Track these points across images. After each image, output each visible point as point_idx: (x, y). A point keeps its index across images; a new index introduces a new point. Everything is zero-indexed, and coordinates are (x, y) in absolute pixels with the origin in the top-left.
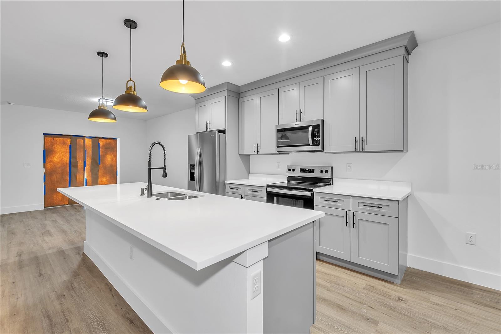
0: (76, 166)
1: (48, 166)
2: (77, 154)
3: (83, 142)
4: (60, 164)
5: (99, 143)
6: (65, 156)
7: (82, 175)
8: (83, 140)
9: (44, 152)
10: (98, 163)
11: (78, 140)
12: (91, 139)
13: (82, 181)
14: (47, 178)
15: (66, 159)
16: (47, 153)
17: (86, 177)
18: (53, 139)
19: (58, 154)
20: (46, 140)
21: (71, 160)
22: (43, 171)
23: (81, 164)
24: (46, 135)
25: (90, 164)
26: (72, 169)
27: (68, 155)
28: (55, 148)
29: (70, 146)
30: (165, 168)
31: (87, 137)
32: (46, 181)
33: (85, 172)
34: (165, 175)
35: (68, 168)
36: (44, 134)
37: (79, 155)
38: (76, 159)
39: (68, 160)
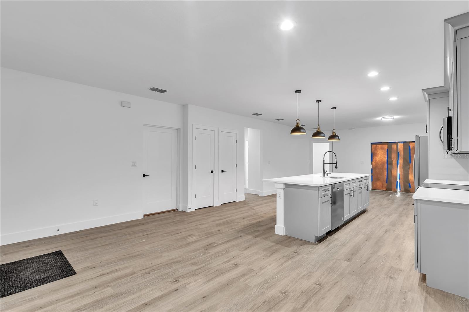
0: (391, 164)
1: (374, 163)
2: (392, 155)
3: (396, 146)
4: (381, 162)
5: (409, 146)
6: (384, 157)
7: (396, 170)
8: (396, 145)
9: (372, 154)
10: (409, 162)
11: (392, 145)
12: (403, 144)
13: (396, 175)
14: (373, 171)
15: (384, 159)
16: (373, 155)
17: (399, 172)
18: (377, 146)
19: (380, 155)
20: (372, 147)
21: (388, 159)
22: (371, 166)
23: (394, 162)
24: (373, 144)
25: (402, 163)
26: (389, 166)
27: (386, 156)
28: (378, 152)
29: (387, 150)
30: (336, 164)
31: (399, 143)
32: (373, 172)
33: (398, 168)
34: (336, 167)
35: (386, 165)
36: (371, 143)
37: (394, 156)
38: (391, 159)
39: (386, 159)
